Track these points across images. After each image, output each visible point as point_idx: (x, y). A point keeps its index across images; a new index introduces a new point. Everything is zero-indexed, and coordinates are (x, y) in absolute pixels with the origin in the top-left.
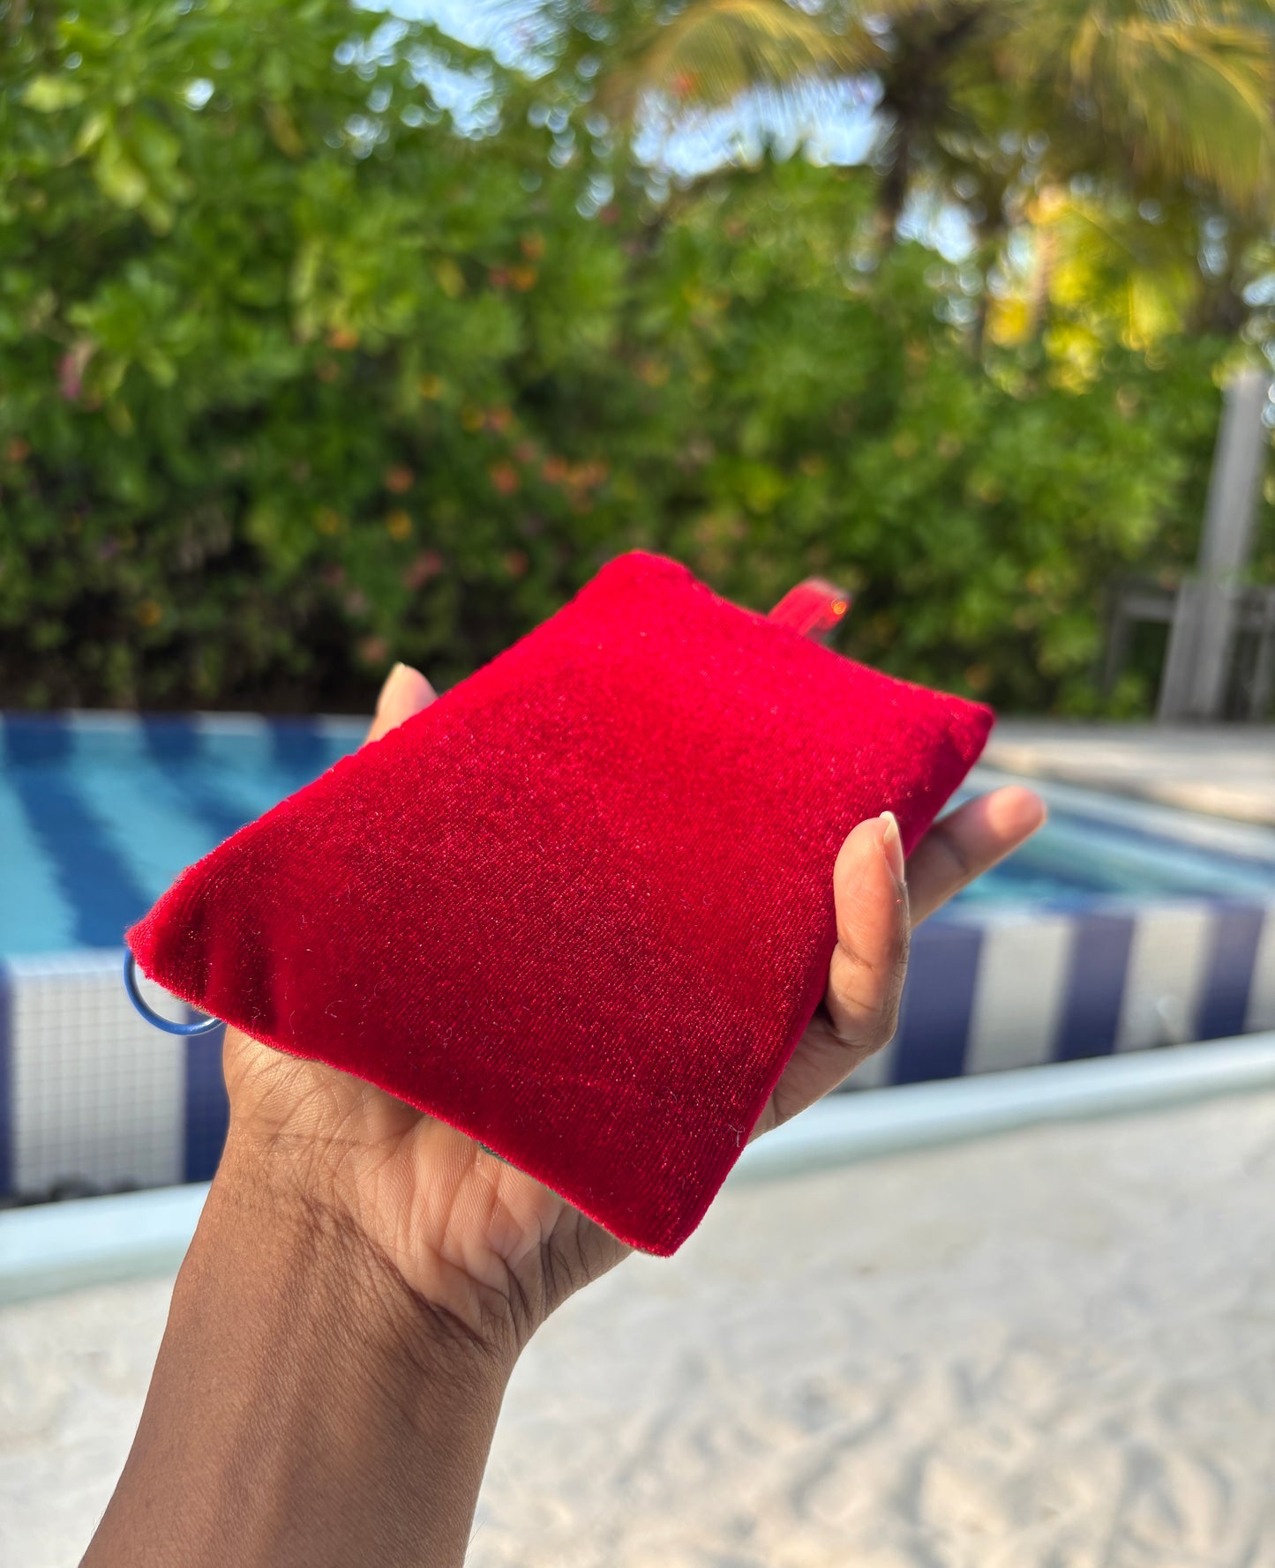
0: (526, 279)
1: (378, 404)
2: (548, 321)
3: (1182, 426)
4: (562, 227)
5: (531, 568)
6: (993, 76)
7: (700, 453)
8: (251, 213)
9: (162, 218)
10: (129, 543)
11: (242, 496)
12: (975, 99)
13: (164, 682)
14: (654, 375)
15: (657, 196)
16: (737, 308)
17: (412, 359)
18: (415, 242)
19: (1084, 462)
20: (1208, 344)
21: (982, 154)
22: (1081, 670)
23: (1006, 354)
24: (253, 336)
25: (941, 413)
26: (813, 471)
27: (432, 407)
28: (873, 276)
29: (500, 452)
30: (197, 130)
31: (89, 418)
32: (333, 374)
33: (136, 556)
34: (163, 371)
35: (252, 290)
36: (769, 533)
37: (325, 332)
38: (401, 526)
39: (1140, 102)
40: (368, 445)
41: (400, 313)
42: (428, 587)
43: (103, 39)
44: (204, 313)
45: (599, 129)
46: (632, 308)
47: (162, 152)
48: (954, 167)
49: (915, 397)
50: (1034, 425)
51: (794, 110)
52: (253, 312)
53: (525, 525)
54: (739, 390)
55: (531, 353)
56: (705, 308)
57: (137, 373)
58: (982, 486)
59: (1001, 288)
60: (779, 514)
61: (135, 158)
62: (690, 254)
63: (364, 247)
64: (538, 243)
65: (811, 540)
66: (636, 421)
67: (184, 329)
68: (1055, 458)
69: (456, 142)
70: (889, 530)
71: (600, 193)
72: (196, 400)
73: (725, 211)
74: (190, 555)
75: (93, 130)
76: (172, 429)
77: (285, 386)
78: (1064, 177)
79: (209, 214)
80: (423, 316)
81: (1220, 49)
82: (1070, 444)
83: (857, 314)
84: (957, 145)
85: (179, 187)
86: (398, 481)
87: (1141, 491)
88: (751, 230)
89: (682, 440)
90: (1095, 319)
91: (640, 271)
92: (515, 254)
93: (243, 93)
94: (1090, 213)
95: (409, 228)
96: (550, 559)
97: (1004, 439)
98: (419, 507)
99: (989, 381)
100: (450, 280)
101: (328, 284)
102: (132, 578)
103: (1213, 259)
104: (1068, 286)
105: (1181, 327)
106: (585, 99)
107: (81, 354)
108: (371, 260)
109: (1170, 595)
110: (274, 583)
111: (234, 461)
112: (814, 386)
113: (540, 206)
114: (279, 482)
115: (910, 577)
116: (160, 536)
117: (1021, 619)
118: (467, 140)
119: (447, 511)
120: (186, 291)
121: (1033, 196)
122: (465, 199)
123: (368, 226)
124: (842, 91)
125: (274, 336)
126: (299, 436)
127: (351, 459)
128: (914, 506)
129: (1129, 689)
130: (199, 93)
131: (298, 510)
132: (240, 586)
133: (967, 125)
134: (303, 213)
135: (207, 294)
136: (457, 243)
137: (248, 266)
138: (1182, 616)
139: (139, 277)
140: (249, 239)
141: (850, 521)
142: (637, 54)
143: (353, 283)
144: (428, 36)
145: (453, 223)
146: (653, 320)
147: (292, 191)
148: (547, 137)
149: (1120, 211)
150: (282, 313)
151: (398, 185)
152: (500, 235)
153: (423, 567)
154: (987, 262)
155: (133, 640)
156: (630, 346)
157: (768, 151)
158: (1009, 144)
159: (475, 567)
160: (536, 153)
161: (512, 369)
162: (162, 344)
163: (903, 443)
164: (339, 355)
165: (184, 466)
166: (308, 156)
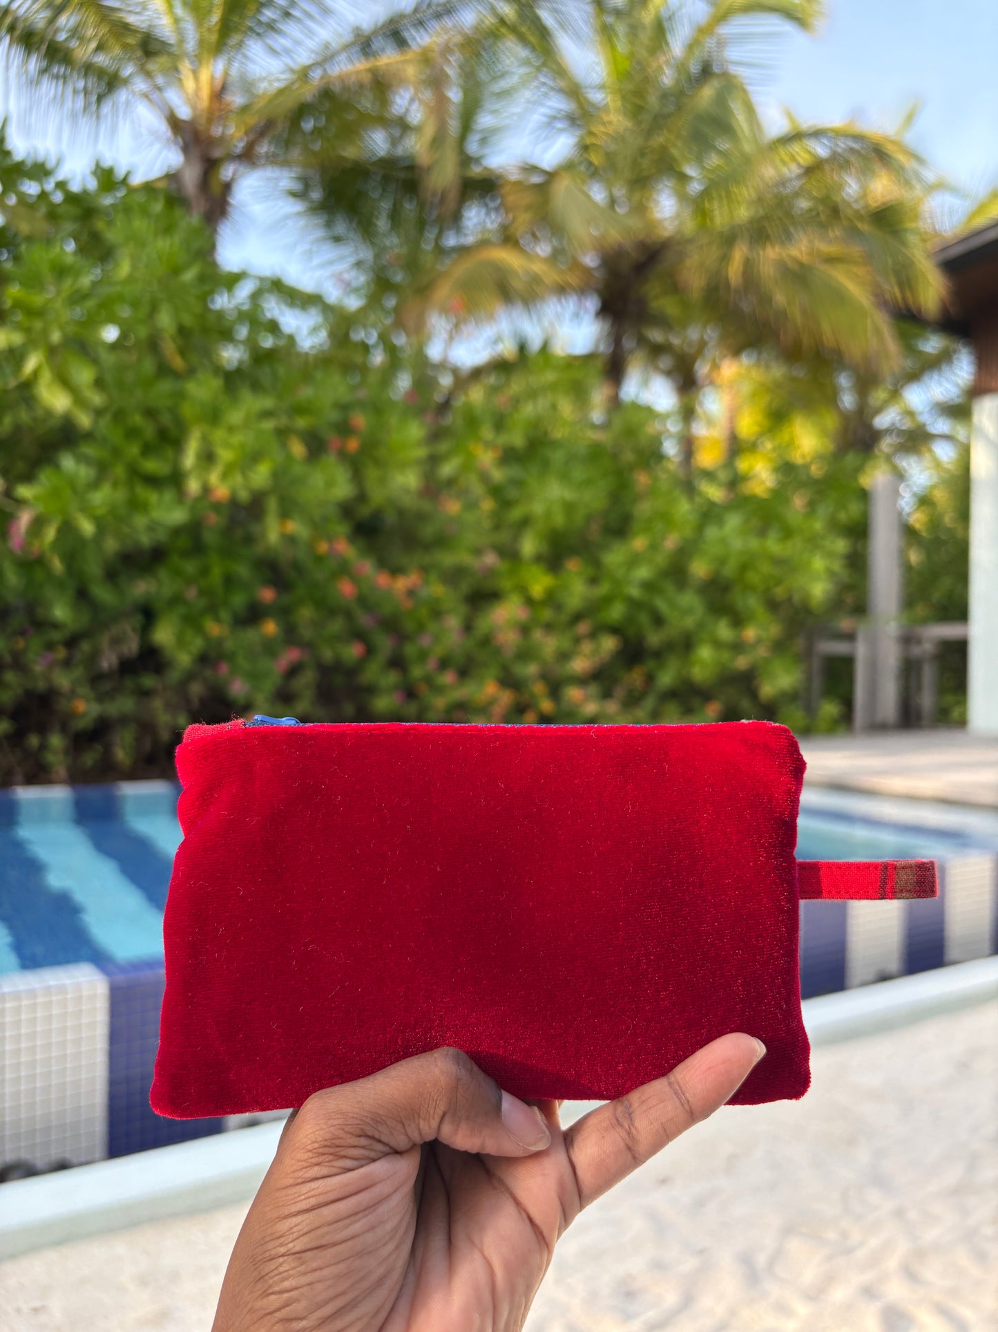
0: (353, 445)
1: (249, 540)
2: (371, 474)
3: (842, 516)
4: (378, 408)
5: (370, 651)
6: (675, 288)
7: (490, 559)
8: (150, 413)
9: (84, 420)
10: (61, 653)
11: (148, 614)
12: (666, 305)
13: (90, 759)
14: (453, 507)
15: (446, 381)
16: (509, 456)
17: (272, 505)
18: (268, 425)
19: (773, 545)
20: (851, 459)
21: (676, 341)
22: (792, 697)
23: (709, 475)
24: (152, 497)
25: (666, 518)
26: (574, 567)
27: (291, 540)
28: (606, 426)
29: (343, 569)
30: (108, 359)
31: (31, 565)
32: (214, 520)
33: (67, 664)
34: (87, 527)
35: (152, 466)
36: (547, 614)
37: (206, 490)
38: (270, 627)
39: (780, 298)
40: (243, 570)
41: (261, 475)
42: (293, 671)
43: (38, 300)
44: (115, 485)
45: (400, 340)
46: (434, 460)
47: (84, 375)
48: (656, 351)
49: (643, 509)
50: (733, 521)
51: (539, 320)
52: (153, 481)
53: (364, 620)
54: (516, 513)
55: (362, 497)
56: (486, 458)
57: (67, 529)
58: (699, 569)
59: (700, 430)
60: (552, 599)
61: (64, 381)
62: (472, 421)
63: (231, 429)
64: (361, 420)
65: (577, 617)
66: (442, 541)
67: (101, 497)
68: (754, 543)
69: (298, 354)
70: (634, 604)
71: (404, 382)
72: (111, 545)
73: (494, 390)
74: (108, 661)
75: (32, 363)
76: (93, 568)
77: (177, 531)
78: (736, 352)
79: (119, 416)
80: (276, 475)
81: (831, 260)
82: (762, 532)
83: (596, 453)
84: (656, 335)
85: (97, 399)
86: (267, 595)
87: (819, 563)
88: (516, 402)
89: (478, 552)
90: (769, 445)
91: (436, 435)
92: (344, 429)
93: (143, 332)
94: (757, 375)
95: (267, 414)
96: (385, 644)
97: (712, 532)
98: (284, 613)
99: (700, 494)
100: (298, 449)
101: (208, 457)
102: (63, 680)
103: (848, 400)
104: (748, 425)
105: (830, 447)
106: (388, 321)
107: (24, 519)
108: (237, 439)
109: (850, 637)
110: (174, 676)
111: (141, 588)
112: (569, 507)
113: (362, 394)
114: (176, 600)
115: (654, 639)
116: (85, 646)
117: (742, 663)
118: (307, 354)
119: (306, 613)
120: (102, 469)
121: (716, 366)
122: (306, 393)
123: (236, 416)
124: (571, 304)
125: (169, 495)
126: (190, 567)
127: (230, 582)
128: (650, 587)
129: (830, 709)
130: (110, 334)
131: (192, 621)
132: (148, 681)
133: (663, 322)
134: (187, 410)
135: (119, 471)
136: (301, 423)
137: (147, 450)
138: (861, 651)
139: (68, 462)
140: (149, 431)
141: (607, 600)
142: (423, 289)
143: (225, 455)
144: (277, 286)
145: (299, 410)
146: (447, 469)
147: (181, 395)
148: (365, 348)
149: (778, 371)
150: (176, 479)
151: (256, 387)
152: (334, 416)
153: (289, 656)
154: (688, 413)
155: (64, 729)
156: (433, 489)
157: (522, 348)
158: (693, 333)
159: (327, 655)
160: (358, 359)
161: (347, 510)
162: (86, 509)
163: (639, 543)
164: (217, 507)
165: (103, 594)
166: (191, 372)
